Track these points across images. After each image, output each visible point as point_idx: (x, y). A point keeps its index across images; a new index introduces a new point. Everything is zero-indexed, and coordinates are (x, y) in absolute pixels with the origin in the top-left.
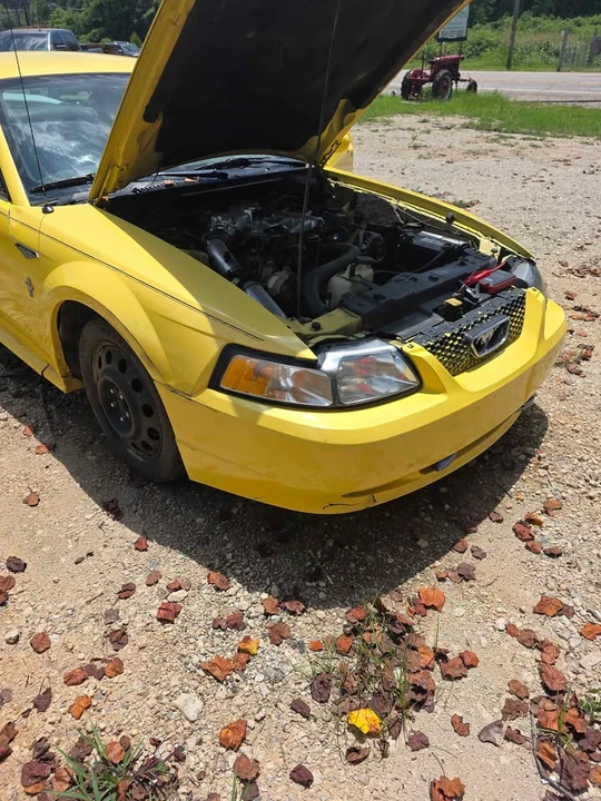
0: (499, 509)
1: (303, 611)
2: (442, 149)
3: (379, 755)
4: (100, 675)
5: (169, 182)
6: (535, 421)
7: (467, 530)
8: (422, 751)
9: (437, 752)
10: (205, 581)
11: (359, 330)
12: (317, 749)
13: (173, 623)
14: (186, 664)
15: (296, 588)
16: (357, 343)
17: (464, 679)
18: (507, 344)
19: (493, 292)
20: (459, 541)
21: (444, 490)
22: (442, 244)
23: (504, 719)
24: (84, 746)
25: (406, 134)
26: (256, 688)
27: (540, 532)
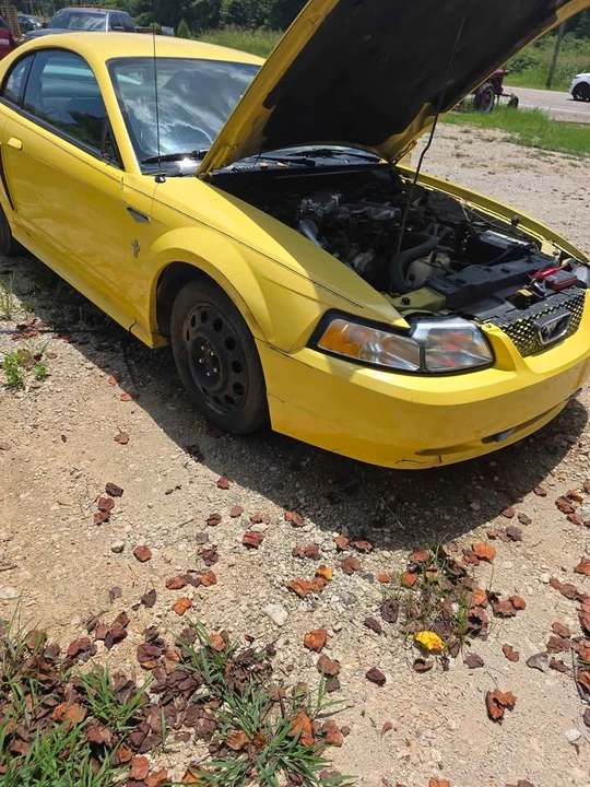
0: (543, 485)
1: (371, 550)
2: (483, 160)
3: (441, 667)
4: (197, 584)
5: (264, 164)
6: (576, 414)
7: (514, 499)
8: (477, 669)
9: (491, 671)
10: (283, 518)
11: (443, 308)
12: (388, 657)
13: (257, 548)
14: (271, 581)
15: (363, 531)
16: (441, 318)
17: (513, 618)
18: (567, 336)
19: (556, 288)
20: (507, 508)
21: (493, 464)
22: (508, 243)
23: (549, 652)
24: (189, 635)
25: (449, 142)
26: (333, 606)
27: (580, 507)
